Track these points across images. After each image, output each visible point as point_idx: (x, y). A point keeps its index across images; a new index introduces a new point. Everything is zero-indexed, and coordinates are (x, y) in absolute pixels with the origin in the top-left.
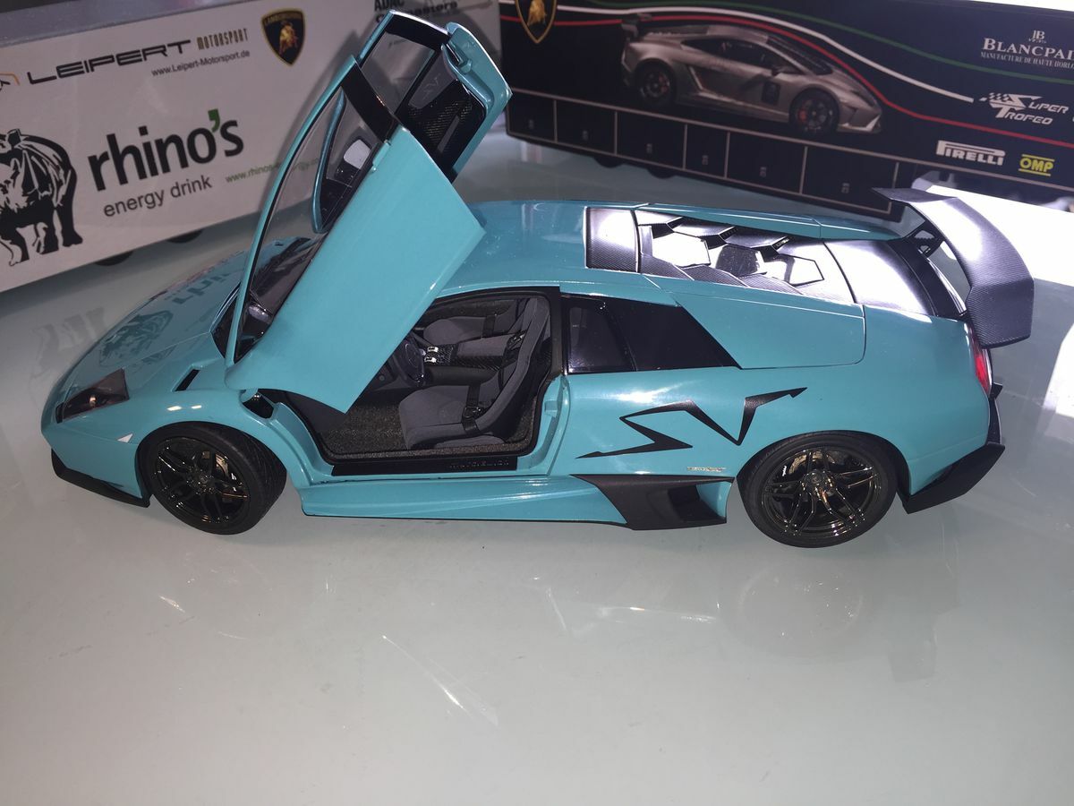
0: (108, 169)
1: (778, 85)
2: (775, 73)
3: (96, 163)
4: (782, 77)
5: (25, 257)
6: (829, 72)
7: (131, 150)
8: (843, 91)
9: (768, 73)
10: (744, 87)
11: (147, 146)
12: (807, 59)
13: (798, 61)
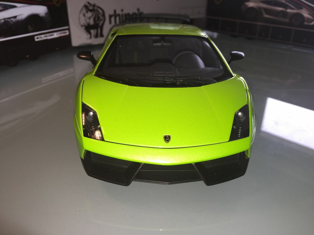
0: (113, 19)
1: (287, 13)
3: (110, 16)
4: (289, 10)
5: (91, 38)
6: (301, 8)
7: (119, 15)
8: (306, 14)
9: (284, 9)
10: (277, 13)
11: (122, 15)
12: (296, 5)
13: (293, 6)
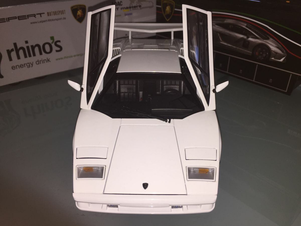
0: (14, 54)
1: (249, 42)
2: (248, 38)
3: (9, 52)
4: (250, 39)
6: (268, 39)
7: (22, 48)
8: (273, 46)
9: (245, 37)
10: (237, 41)
11: (28, 47)
12: (260, 33)
13: (257, 34)
